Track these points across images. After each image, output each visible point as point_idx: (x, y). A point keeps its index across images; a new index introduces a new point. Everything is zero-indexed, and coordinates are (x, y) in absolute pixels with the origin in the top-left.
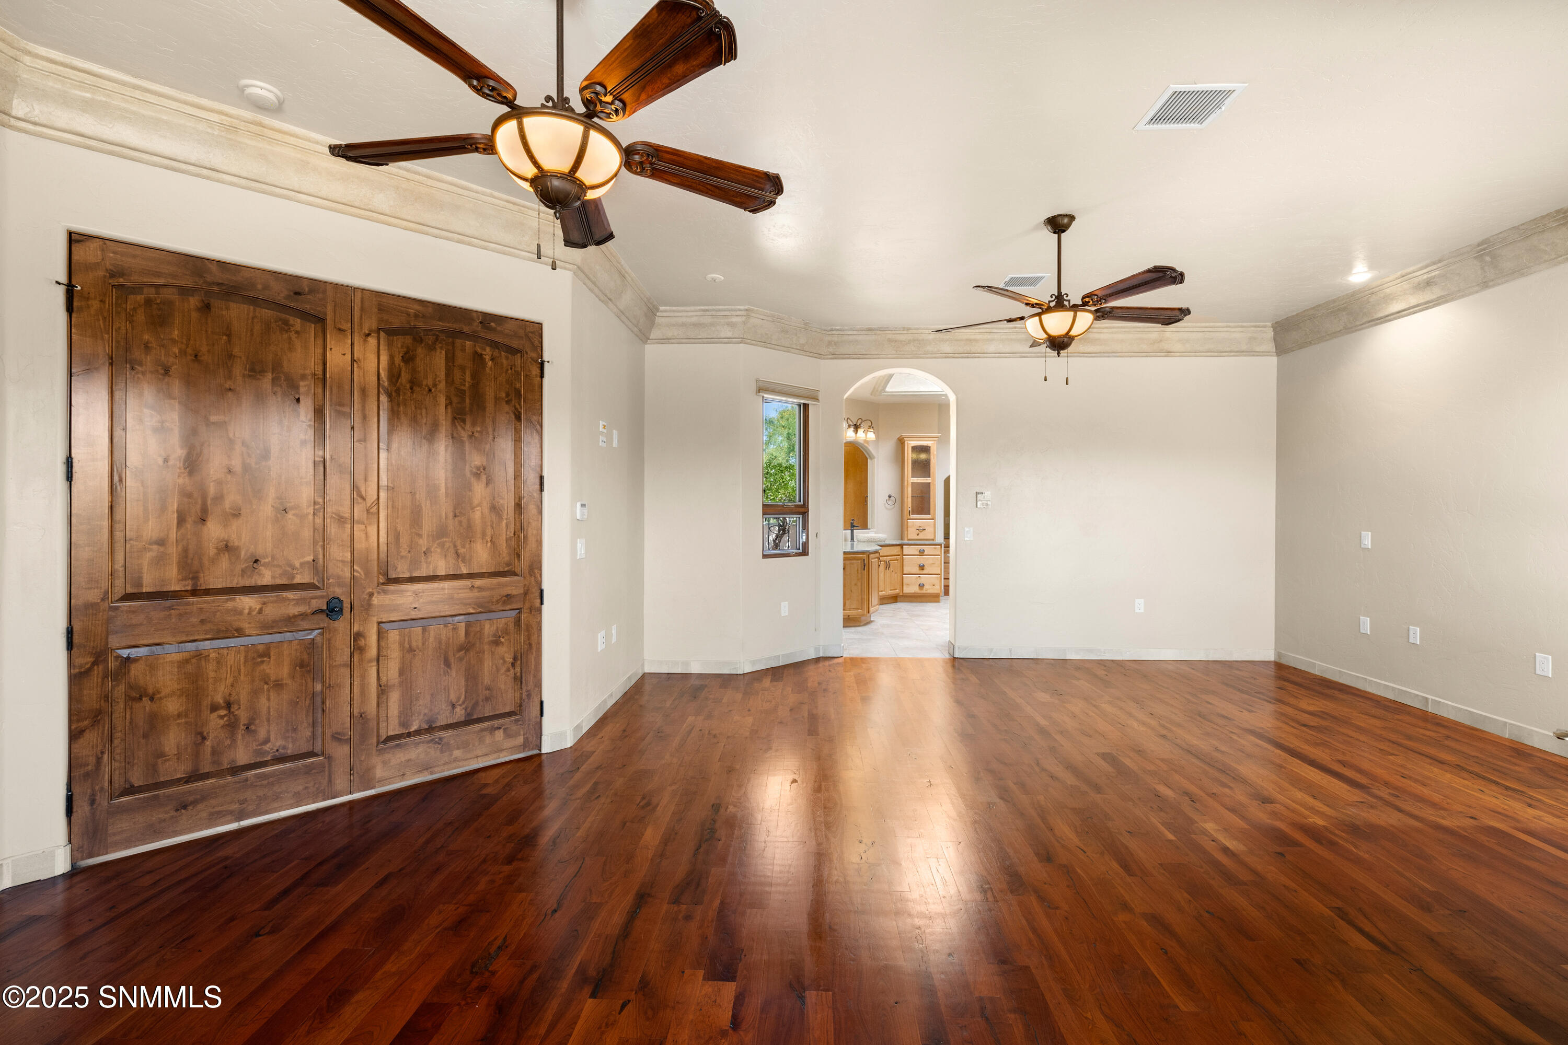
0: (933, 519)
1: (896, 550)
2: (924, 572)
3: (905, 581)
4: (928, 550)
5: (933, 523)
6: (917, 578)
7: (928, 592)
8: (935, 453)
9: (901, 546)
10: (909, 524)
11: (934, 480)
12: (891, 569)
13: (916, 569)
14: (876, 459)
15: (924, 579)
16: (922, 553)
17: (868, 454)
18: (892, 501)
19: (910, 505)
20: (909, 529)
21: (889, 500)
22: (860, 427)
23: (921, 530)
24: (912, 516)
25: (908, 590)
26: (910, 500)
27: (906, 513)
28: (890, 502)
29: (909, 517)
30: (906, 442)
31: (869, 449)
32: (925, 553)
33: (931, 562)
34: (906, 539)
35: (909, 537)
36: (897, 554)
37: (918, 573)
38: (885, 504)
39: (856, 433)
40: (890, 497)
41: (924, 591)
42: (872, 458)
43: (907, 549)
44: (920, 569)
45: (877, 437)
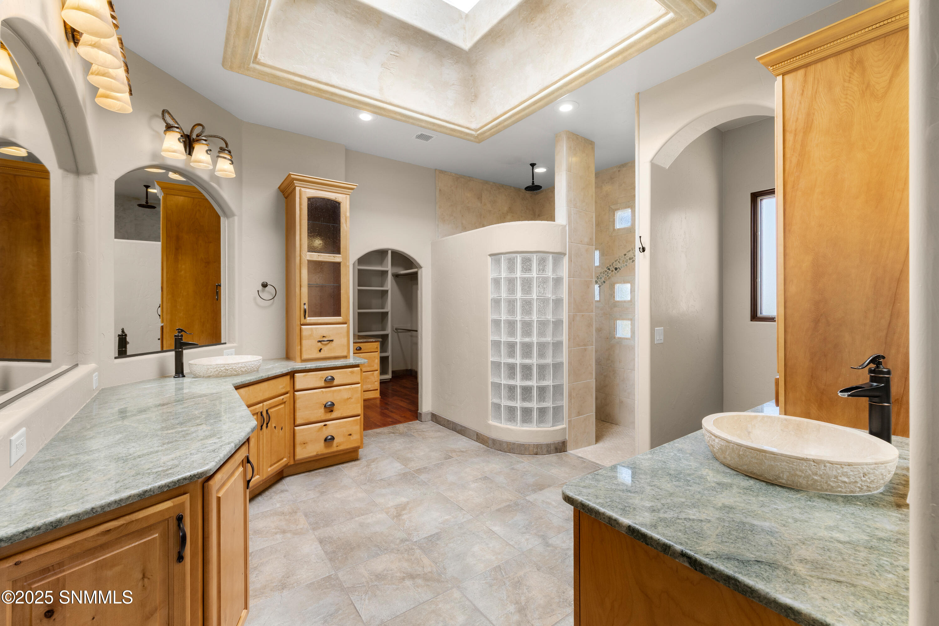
0: (345, 323)
1: (283, 385)
2: (334, 415)
3: (298, 439)
4: (339, 376)
5: (345, 330)
6: (320, 429)
7: (341, 448)
8: (348, 214)
9: (292, 374)
10: (304, 333)
11: (346, 258)
12: (272, 424)
13: (320, 413)
14: (236, 218)
15: (333, 427)
16: (329, 383)
17: (219, 205)
18: (269, 292)
19: (305, 299)
20: (304, 342)
21: (263, 291)
22: (198, 141)
23: (325, 341)
24: (309, 319)
25: (302, 453)
26: (305, 290)
27: (297, 313)
28: (265, 295)
29: (303, 321)
30: (298, 189)
31: (221, 197)
32: (336, 382)
33: (346, 395)
34: (298, 359)
35: (305, 356)
36: (284, 391)
37: (324, 418)
38: (255, 299)
39: (190, 153)
40: (265, 285)
41: (334, 448)
42: (229, 214)
43: (301, 380)
44: (326, 412)
45: (238, 171)
